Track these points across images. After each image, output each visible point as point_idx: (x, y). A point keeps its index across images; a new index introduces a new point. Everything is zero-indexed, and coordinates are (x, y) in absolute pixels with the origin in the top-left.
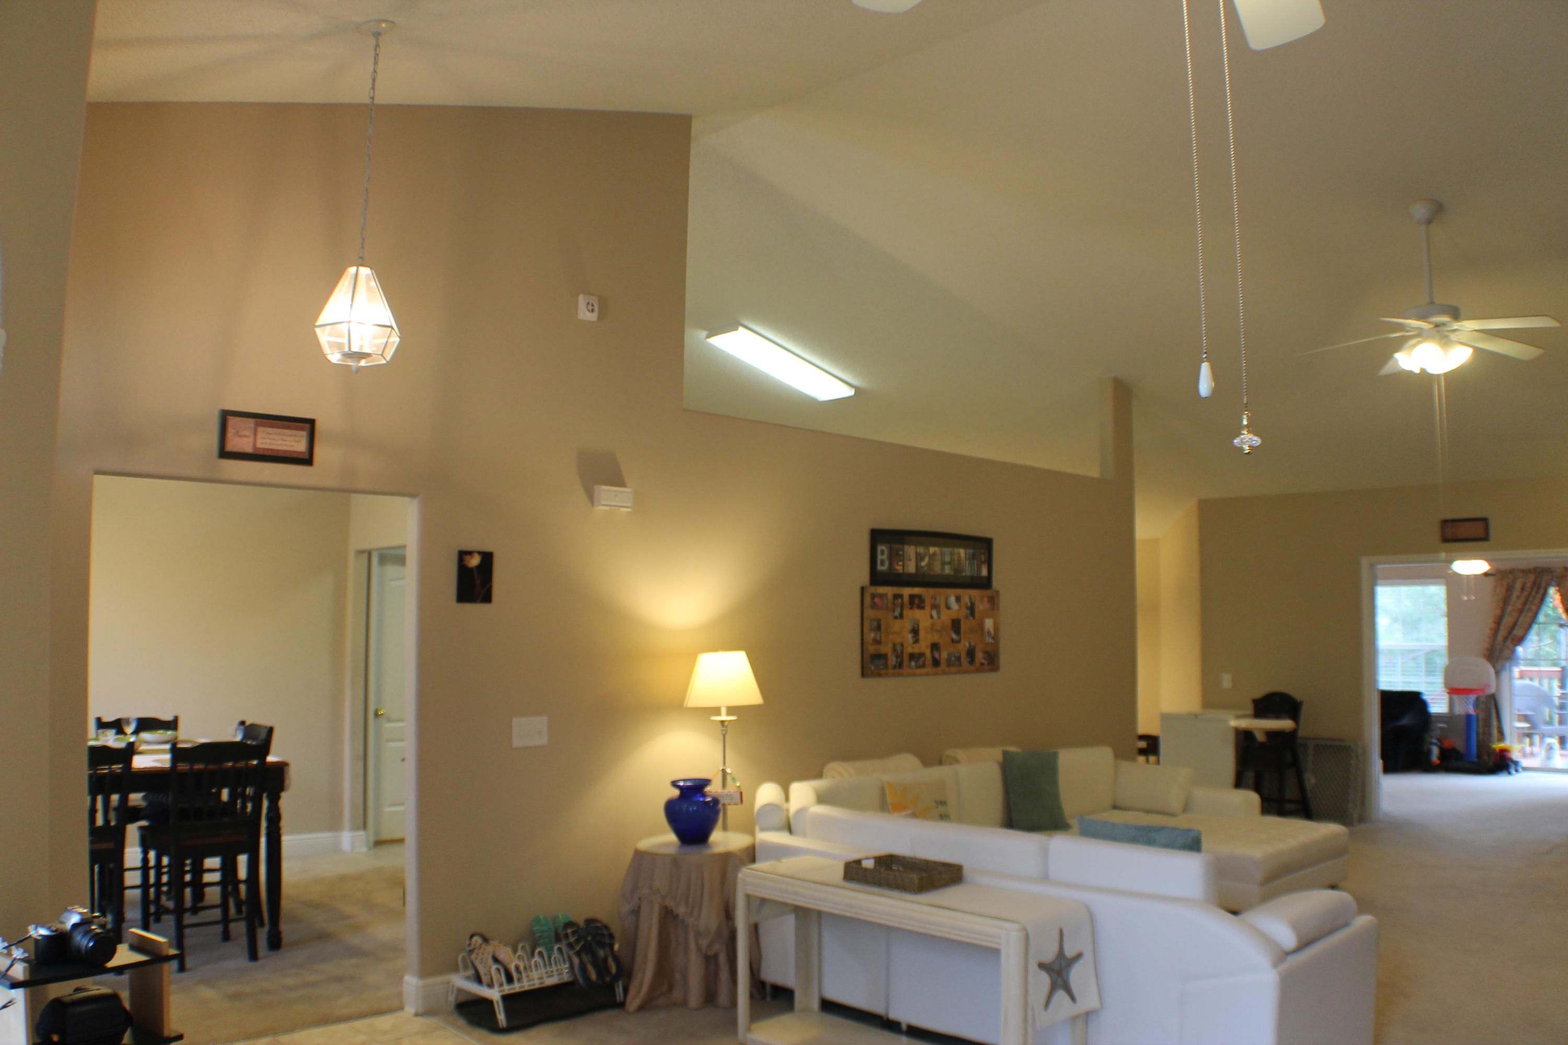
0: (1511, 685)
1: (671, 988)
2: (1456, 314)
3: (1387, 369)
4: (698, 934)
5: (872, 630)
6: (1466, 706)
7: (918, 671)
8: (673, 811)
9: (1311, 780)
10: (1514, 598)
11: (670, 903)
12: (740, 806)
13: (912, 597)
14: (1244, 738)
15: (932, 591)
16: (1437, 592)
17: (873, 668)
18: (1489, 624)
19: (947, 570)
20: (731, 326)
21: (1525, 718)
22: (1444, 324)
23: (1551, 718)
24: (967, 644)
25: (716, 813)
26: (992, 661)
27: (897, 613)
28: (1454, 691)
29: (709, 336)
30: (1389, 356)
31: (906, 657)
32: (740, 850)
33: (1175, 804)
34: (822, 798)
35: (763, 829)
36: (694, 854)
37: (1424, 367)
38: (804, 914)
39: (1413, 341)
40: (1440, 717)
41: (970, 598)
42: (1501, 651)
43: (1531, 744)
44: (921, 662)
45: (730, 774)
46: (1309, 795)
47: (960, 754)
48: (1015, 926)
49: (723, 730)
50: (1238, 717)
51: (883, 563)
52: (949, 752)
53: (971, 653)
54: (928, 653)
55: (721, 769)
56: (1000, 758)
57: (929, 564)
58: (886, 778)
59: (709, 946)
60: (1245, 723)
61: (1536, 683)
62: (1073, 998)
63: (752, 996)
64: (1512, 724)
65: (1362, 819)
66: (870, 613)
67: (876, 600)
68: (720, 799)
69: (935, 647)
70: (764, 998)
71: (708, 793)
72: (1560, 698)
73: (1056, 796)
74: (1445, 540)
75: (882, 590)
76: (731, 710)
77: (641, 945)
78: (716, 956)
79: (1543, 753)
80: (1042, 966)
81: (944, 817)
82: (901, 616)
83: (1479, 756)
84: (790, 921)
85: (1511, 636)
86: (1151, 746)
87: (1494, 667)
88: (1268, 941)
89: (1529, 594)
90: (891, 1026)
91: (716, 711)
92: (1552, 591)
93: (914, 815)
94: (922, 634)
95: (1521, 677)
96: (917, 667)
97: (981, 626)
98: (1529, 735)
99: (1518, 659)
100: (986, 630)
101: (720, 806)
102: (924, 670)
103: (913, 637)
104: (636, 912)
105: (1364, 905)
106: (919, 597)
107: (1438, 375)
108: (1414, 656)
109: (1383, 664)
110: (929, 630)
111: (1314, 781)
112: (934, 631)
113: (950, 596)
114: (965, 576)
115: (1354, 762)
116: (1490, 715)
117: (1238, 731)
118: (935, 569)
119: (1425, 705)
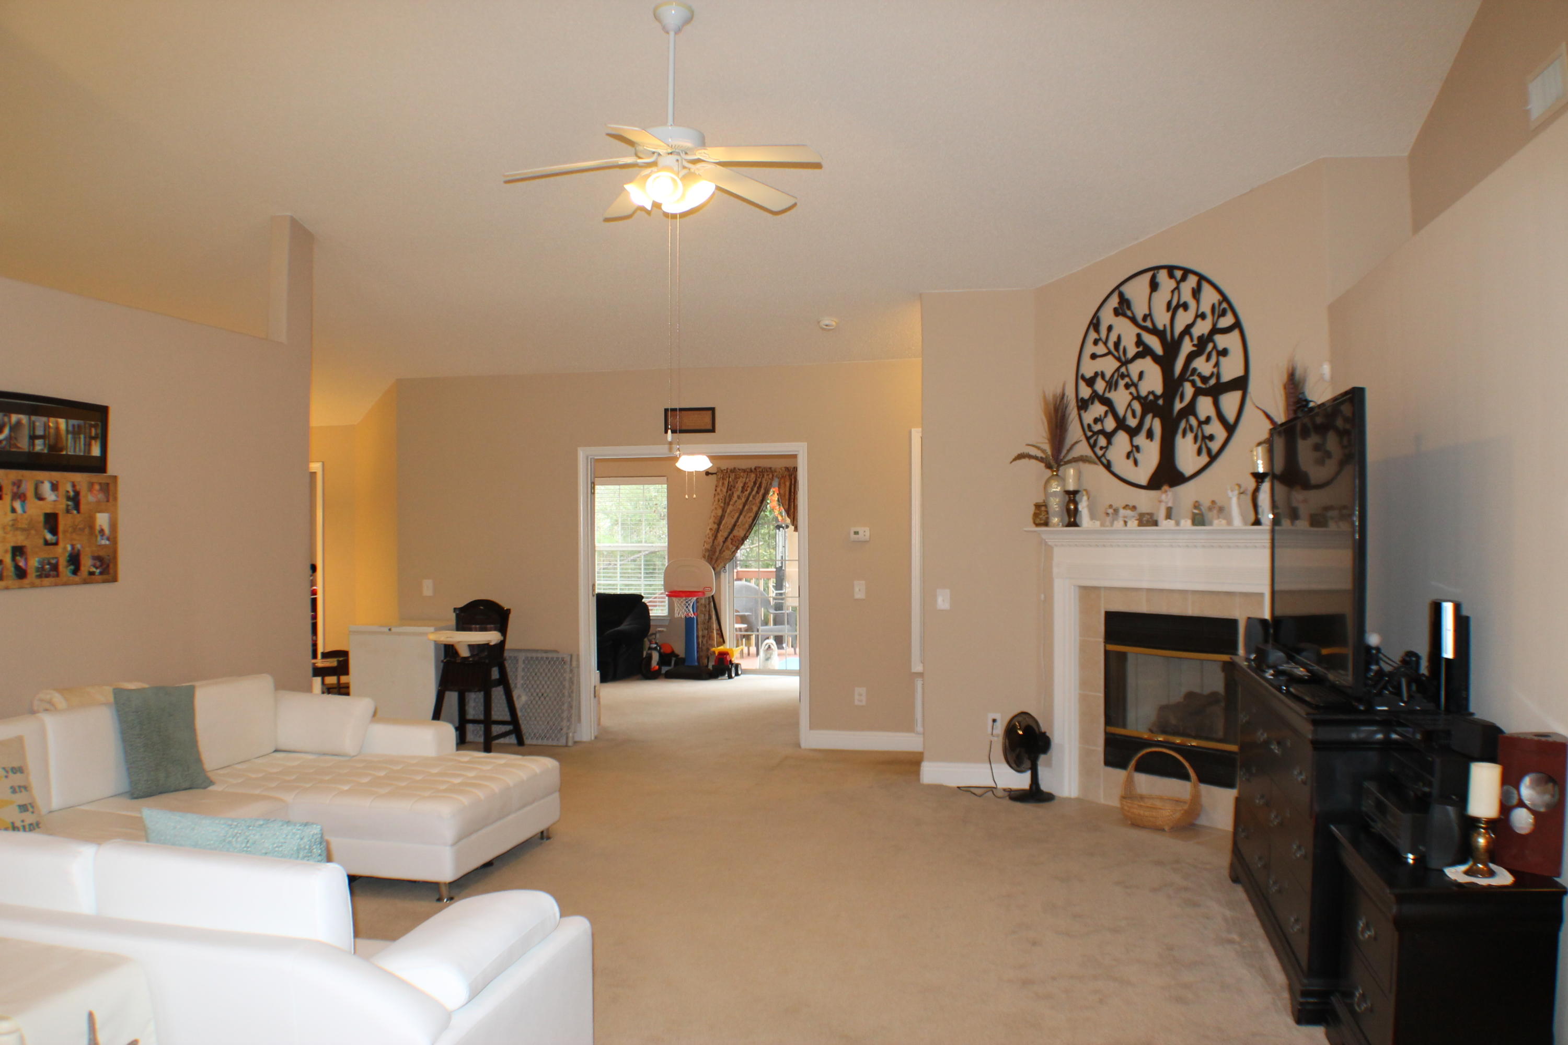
0: (730, 587)
6: (684, 610)
9: (521, 699)
10: (735, 498)
14: (447, 652)
16: (658, 489)
18: (713, 525)
19: (39, 446)
21: (743, 619)
23: (767, 618)
24: (69, 548)
26: (107, 569)
28: (673, 594)
40: (661, 621)
41: (74, 486)
42: (721, 552)
43: (749, 646)
46: (519, 714)
47: (57, 699)
50: (438, 629)
53: (75, 560)
56: (113, 698)
57: (9, 438)
60: (447, 637)
61: (752, 584)
64: (731, 627)
65: (578, 739)
72: (775, 598)
83: (698, 661)
85: (731, 536)
86: (336, 664)
87: (714, 569)
89: (750, 494)
92: (772, 491)
95: (739, 579)
97: (91, 525)
98: (747, 637)
99: (737, 560)
100: (98, 528)
102: (2, 583)
108: (632, 558)
109: (602, 567)
110: (9, 528)
111: (524, 698)
112: (17, 529)
113: (43, 482)
114: (67, 455)
115: (567, 676)
116: (710, 618)
117: (437, 644)
118: (19, 445)
119: (645, 609)
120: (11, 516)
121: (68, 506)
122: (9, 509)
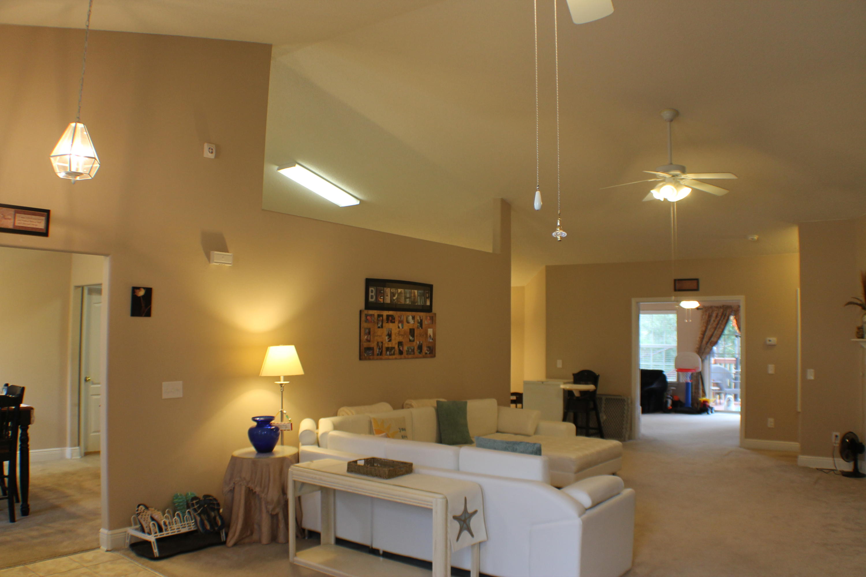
0: (710, 367)
1: (252, 533)
2: (684, 171)
3: (647, 199)
4: (267, 503)
5: (365, 334)
6: (686, 378)
7: (391, 357)
8: (252, 433)
9: (603, 417)
10: (712, 321)
11: (251, 485)
12: (291, 431)
13: (388, 316)
14: (568, 395)
15: (399, 313)
16: (672, 317)
17: (366, 355)
18: (699, 335)
19: (408, 302)
20: (292, 164)
21: (717, 385)
22: (677, 175)
23: (730, 384)
24: (418, 343)
25: (278, 435)
26: (432, 352)
27: (379, 325)
28: (680, 370)
29: (279, 169)
30: (648, 192)
31: (384, 349)
32: (290, 456)
33: (530, 429)
34: (336, 427)
35: (303, 445)
36: (264, 458)
37: (666, 198)
38: (325, 491)
39: (661, 184)
40: (672, 384)
41: (420, 317)
42: (705, 349)
43: (720, 398)
44: (392, 352)
45: (285, 413)
46: (602, 425)
47: (414, 403)
48: (441, 496)
49: (281, 389)
50: (565, 383)
51: (372, 297)
52: (408, 402)
53: (420, 348)
54: (396, 347)
55: (280, 410)
56: (435, 405)
57: (397, 298)
58: (372, 416)
59: (274, 509)
60: (568, 387)
61: (723, 366)
62: (472, 535)
63: (297, 537)
64: (710, 388)
65: (630, 438)
66: (364, 325)
67: (368, 317)
68: (280, 427)
69: (400, 344)
70: (304, 538)
71: (273, 424)
72: (735, 374)
73: (466, 425)
74: (675, 290)
75: (371, 312)
76: (286, 378)
77: (235, 508)
78: (277, 515)
79: (726, 403)
80: (455, 518)
81: (404, 437)
82: (382, 327)
83: (692, 404)
84: (318, 495)
85: (710, 341)
86: (518, 399)
87: (701, 358)
88: (576, 503)
89: (720, 319)
90: (374, 552)
91: (278, 378)
92: (732, 318)
93: (387, 436)
94: (393, 337)
96: (390, 355)
97: (426, 333)
98: (719, 394)
99: (713, 353)
100: (429, 335)
101: (280, 431)
102: (394, 357)
103: (388, 338)
104: (232, 491)
105: (628, 483)
106: (392, 316)
107: (673, 202)
108: (660, 351)
109: (643, 356)
110: (397, 335)
111: (605, 417)
112: (400, 335)
113: (409, 316)
114: (418, 305)
115: (626, 408)
116: (698, 383)
117: (565, 391)
118: (401, 301)
119: (664, 377)
120: (398, 330)
121: (418, 325)
122: (397, 327)
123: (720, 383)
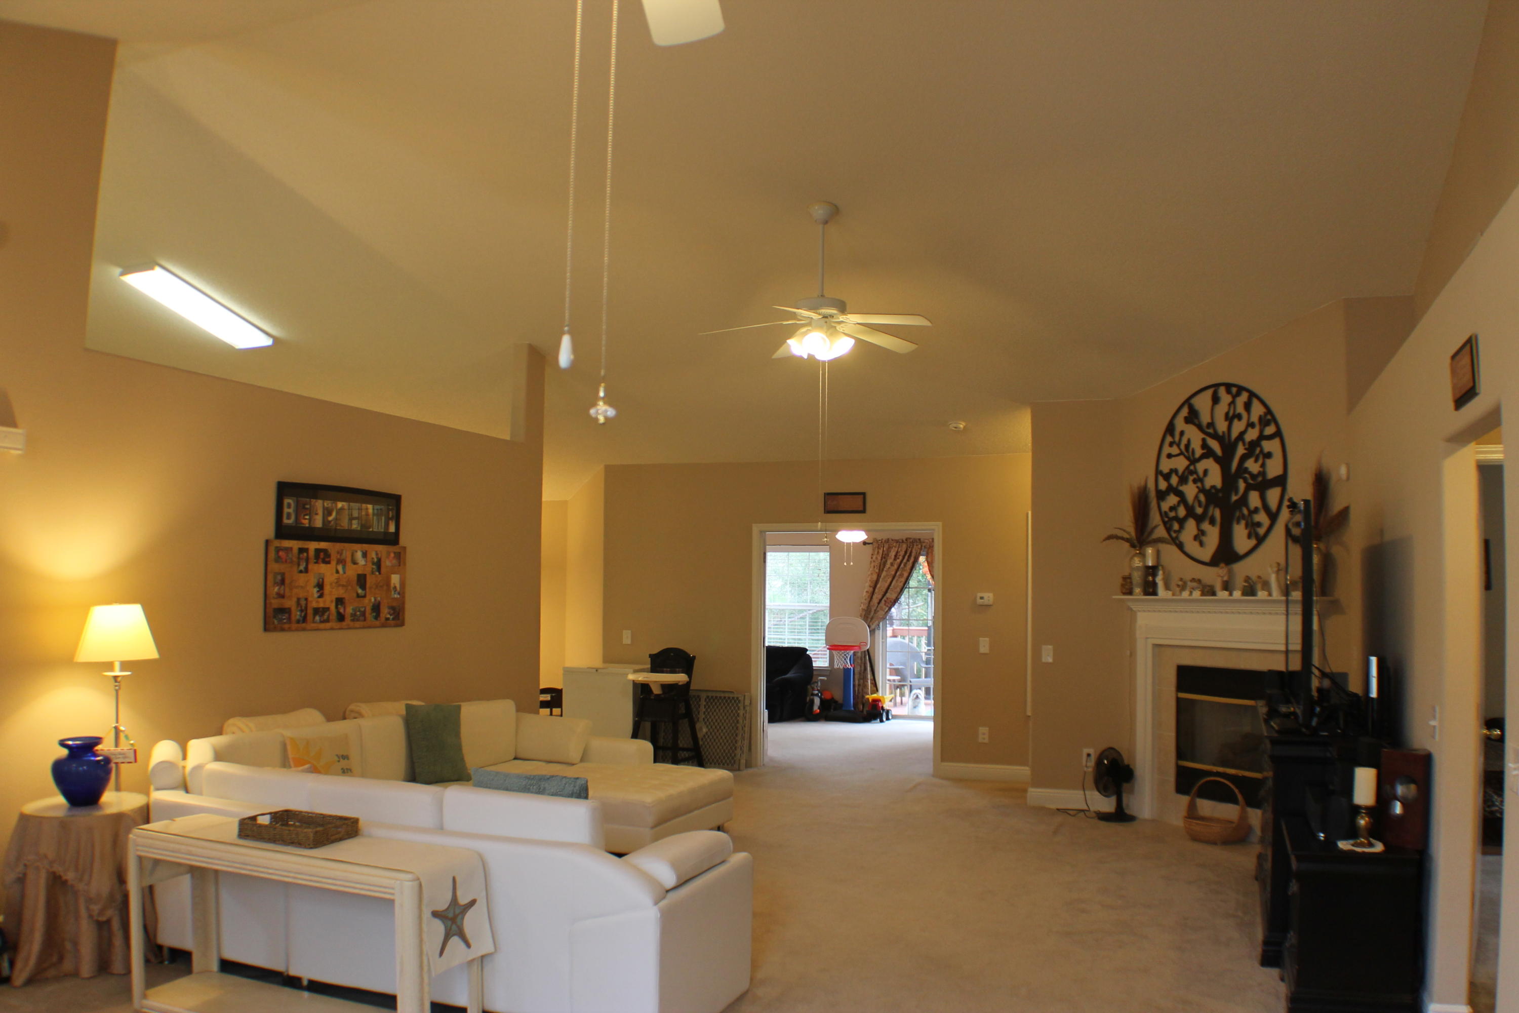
0: (884, 643)
1: (61, 958)
2: (843, 308)
3: (780, 353)
4: (89, 900)
5: (276, 584)
6: (843, 662)
7: (322, 626)
8: (60, 771)
9: (703, 730)
10: (888, 565)
11: (58, 869)
12: (133, 765)
13: (318, 551)
14: (642, 690)
15: (339, 546)
16: (823, 558)
17: (276, 622)
18: (867, 587)
19: (355, 525)
20: (147, 264)
21: (896, 672)
22: (832, 316)
23: (919, 671)
24: (373, 600)
25: (108, 772)
26: (398, 616)
27: (302, 568)
28: (833, 648)
29: (122, 274)
30: (783, 342)
31: (310, 612)
32: (132, 810)
33: (575, 755)
34: (219, 756)
35: (157, 789)
36: (84, 816)
37: (812, 353)
38: (199, 874)
39: (804, 330)
40: (822, 671)
41: (377, 554)
42: (876, 611)
43: (902, 695)
44: (325, 617)
45: (124, 731)
46: (701, 742)
47: (364, 708)
48: (409, 876)
49: (116, 686)
50: (636, 671)
51: (289, 517)
52: (352, 707)
53: (376, 608)
54: (333, 607)
55: (114, 726)
56: (404, 712)
57: (336, 519)
58: (288, 733)
59: (101, 912)
60: (641, 677)
62: (468, 945)
63: (147, 961)
64: (885, 677)
65: (748, 765)
66: (274, 567)
67: (281, 553)
68: (112, 757)
69: (340, 601)
70: (162, 962)
71: (99, 752)
72: (926, 654)
73: (459, 748)
74: (828, 511)
75: (287, 543)
76: (125, 665)
77: (27, 914)
78: (108, 922)
79: (910, 703)
80: (435, 914)
81: (346, 771)
82: (306, 570)
83: (855, 705)
84: (186, 881)
85: (885, 597)
86: (554, 699)
87: (869, 627)
88: (650, 880)
89: (902, 563)
90: (293, 982)
91: (109, 666)
92: (922, 559)
93: (315, 770)
94: (327, 589)
95: (894, 636)
96: (321, 622)
97: (388, 582)
98: (900, 687)
99: (891, 619)
100: (392, 585)
101: (113, 766)
102: (328, 625)
103: (318, 591)
104: (21, 880)
105: (740, 844)
106: (325, 551)
107: (824, 362)
108: (801, 615)
109: (772, 623)
110: (334, 584)
111: (705, 730)
112: (340, 585)
113: (356, 552)
114: (372, 531)
115: (741, 712)
116: (865, 669)
117: (635, 684)
118: (342, 525)
119: (809, 659)
120: (336, 576)
121: (373, 568)
122: (334, 571)
123: (902, 668)
